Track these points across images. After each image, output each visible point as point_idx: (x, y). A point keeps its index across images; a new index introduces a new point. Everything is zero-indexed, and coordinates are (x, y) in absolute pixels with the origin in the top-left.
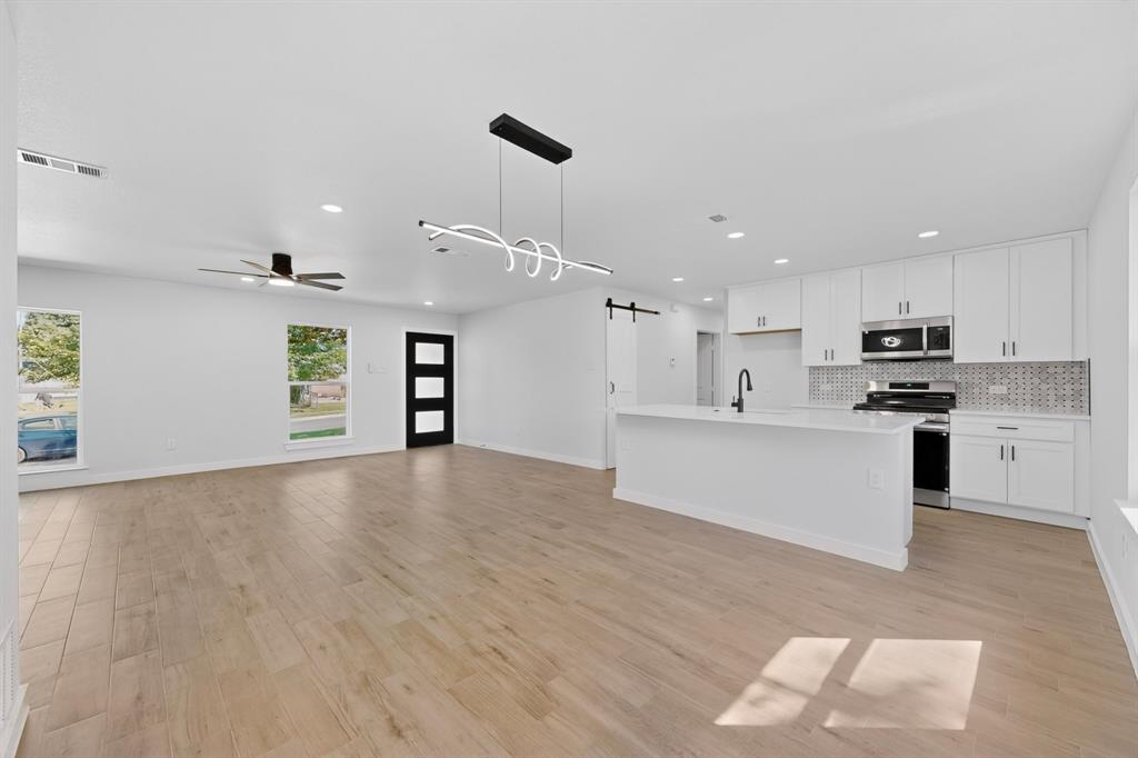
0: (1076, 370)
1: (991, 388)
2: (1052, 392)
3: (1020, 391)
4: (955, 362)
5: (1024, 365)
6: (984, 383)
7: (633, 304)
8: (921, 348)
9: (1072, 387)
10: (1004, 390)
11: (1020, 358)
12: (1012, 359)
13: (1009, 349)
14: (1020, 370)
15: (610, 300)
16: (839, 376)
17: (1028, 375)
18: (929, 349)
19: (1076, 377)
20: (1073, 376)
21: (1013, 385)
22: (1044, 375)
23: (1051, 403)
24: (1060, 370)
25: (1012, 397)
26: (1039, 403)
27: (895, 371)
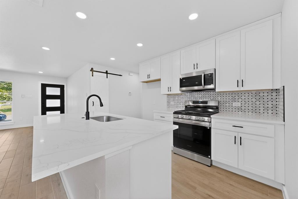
0: (274, 94)
1: (234, 103)
2: (262, 106)
3: (247, 105)
4: (216, 91)
5: (248, 92)
6: (231, 101)
7: (107, 71)
8: (201, 85)
9: (272, 103)
10: (239, 104)
11: (245, 88)
12: (242, 89)
13: (240, 84)
14: (247, 95)
15: (92, 69)
16: (177, 98)
17: (250, 97)
18: (205, 85)
19: (274, 97)
20: (272, 97)
21: (243, 102)
22: (258, 97)
23: (262, 111)
24: (266, 94)
25: (243, 108)
26: (256, 111)
27: (196, 96)
